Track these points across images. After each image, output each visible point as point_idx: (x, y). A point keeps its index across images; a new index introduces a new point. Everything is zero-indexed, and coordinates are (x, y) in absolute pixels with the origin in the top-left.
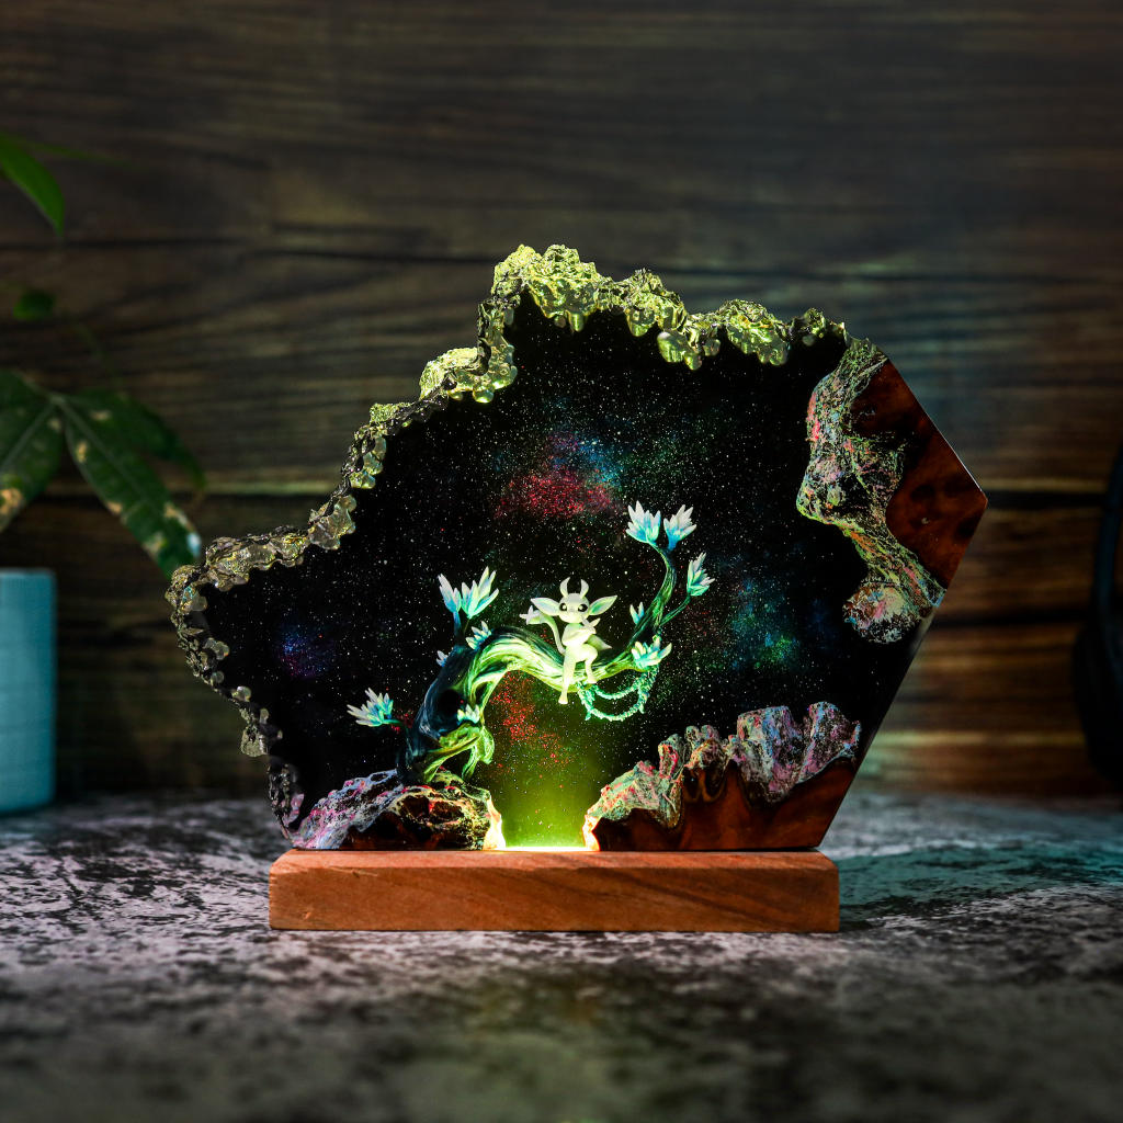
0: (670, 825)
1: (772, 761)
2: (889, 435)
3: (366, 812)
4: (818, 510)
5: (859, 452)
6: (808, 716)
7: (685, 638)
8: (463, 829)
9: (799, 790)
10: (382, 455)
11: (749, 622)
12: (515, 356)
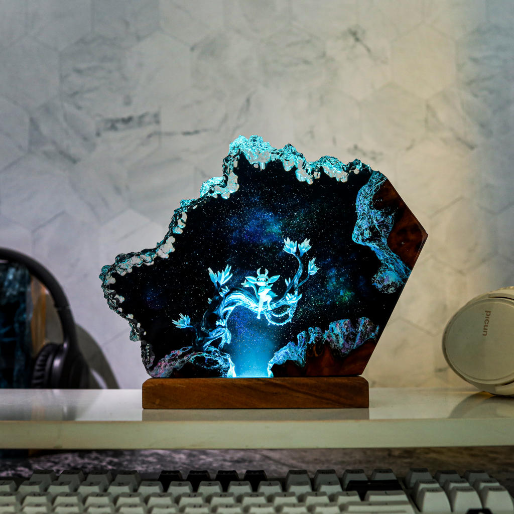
0: (302, 366)
1: (343, 341)
2: (388, 209)
3: (180, 363)
4: (360, 240)
5: (376, 216)
6: (358, 323)
7: (308, 292)
8: (219, 369)
9: (353, 351)
10: (185, 220)
11: (334, 285)
12: (238, 180)
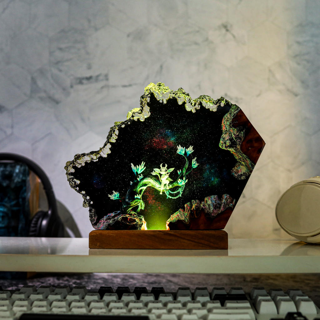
0: (187, 224)
1: (213, 208)
2: (241, 128)
3: (112, 221)
4: (224, 146)
5: (234, 132)
6: (222, 198)
7: (192, 178)
8: (136, 224)
9: (219, 214)
10: (117, 134)
11: (208, 175)
12: (150, 110)
